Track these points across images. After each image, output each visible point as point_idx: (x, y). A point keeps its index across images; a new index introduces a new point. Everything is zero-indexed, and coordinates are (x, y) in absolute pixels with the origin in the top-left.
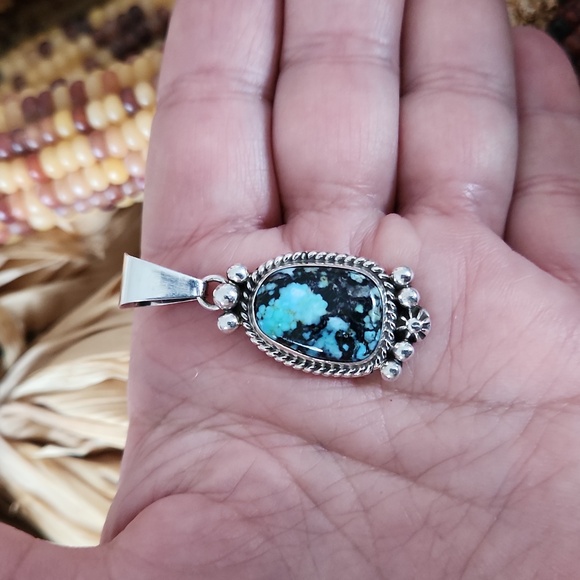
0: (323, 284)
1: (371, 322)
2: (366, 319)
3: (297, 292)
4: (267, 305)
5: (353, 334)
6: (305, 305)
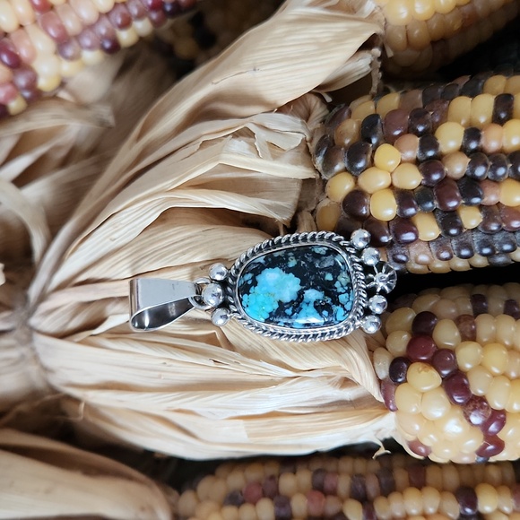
0: (292, 263)
1: (342, 286)
2: (337, 284)
3: (271, 276)
4: (249, 294)
5: (329, 301)
6: (281, 285)
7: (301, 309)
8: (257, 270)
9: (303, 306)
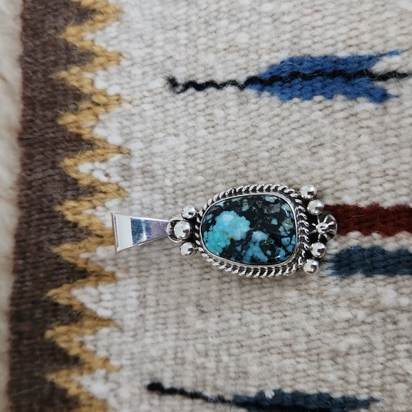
0: (245, 208)
1: (285, 231)
2: (281, 229)
3: (227, 218)
4: (208, 231)
5: (272, 242)
6: (234, 226)
7: (248, 247)
8: (217, 212)
9: (252, 245)
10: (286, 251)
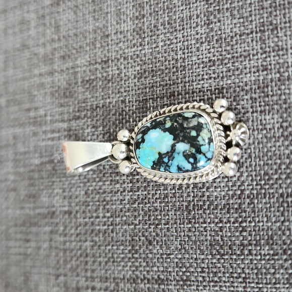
0: (168, 125)
1: (203, 140)
2: (200, 139)
3: (155, 135)
4: (139, 148)
5: (193, 150)
6: (160, 141)
7: (174, 158)
8: (145, 131)
9: (175, 155)
10: (206, 157)
